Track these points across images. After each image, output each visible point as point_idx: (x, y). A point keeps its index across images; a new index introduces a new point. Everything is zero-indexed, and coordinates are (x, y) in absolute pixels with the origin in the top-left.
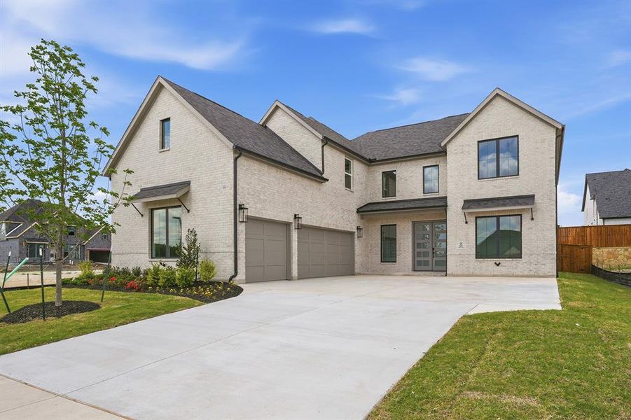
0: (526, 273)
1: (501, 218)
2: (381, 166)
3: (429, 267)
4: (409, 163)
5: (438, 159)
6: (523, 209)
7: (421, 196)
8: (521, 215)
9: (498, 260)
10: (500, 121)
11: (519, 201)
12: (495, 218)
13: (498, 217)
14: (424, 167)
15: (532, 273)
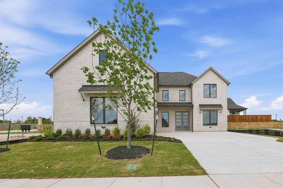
0: (219, 130)
1: (211, 112)
2: (162, 88)
3: (181, 129)
4: (174, 88)
5: (185, 88)
6: (218, 109)
7: (179, 102)
8: (217, 111)
9: (210, 126)
10: (211, 78)
11: (218, 106)
12: (209, 112)
13: (210, 111)
14: (180, 91)
15: (221, 130)
